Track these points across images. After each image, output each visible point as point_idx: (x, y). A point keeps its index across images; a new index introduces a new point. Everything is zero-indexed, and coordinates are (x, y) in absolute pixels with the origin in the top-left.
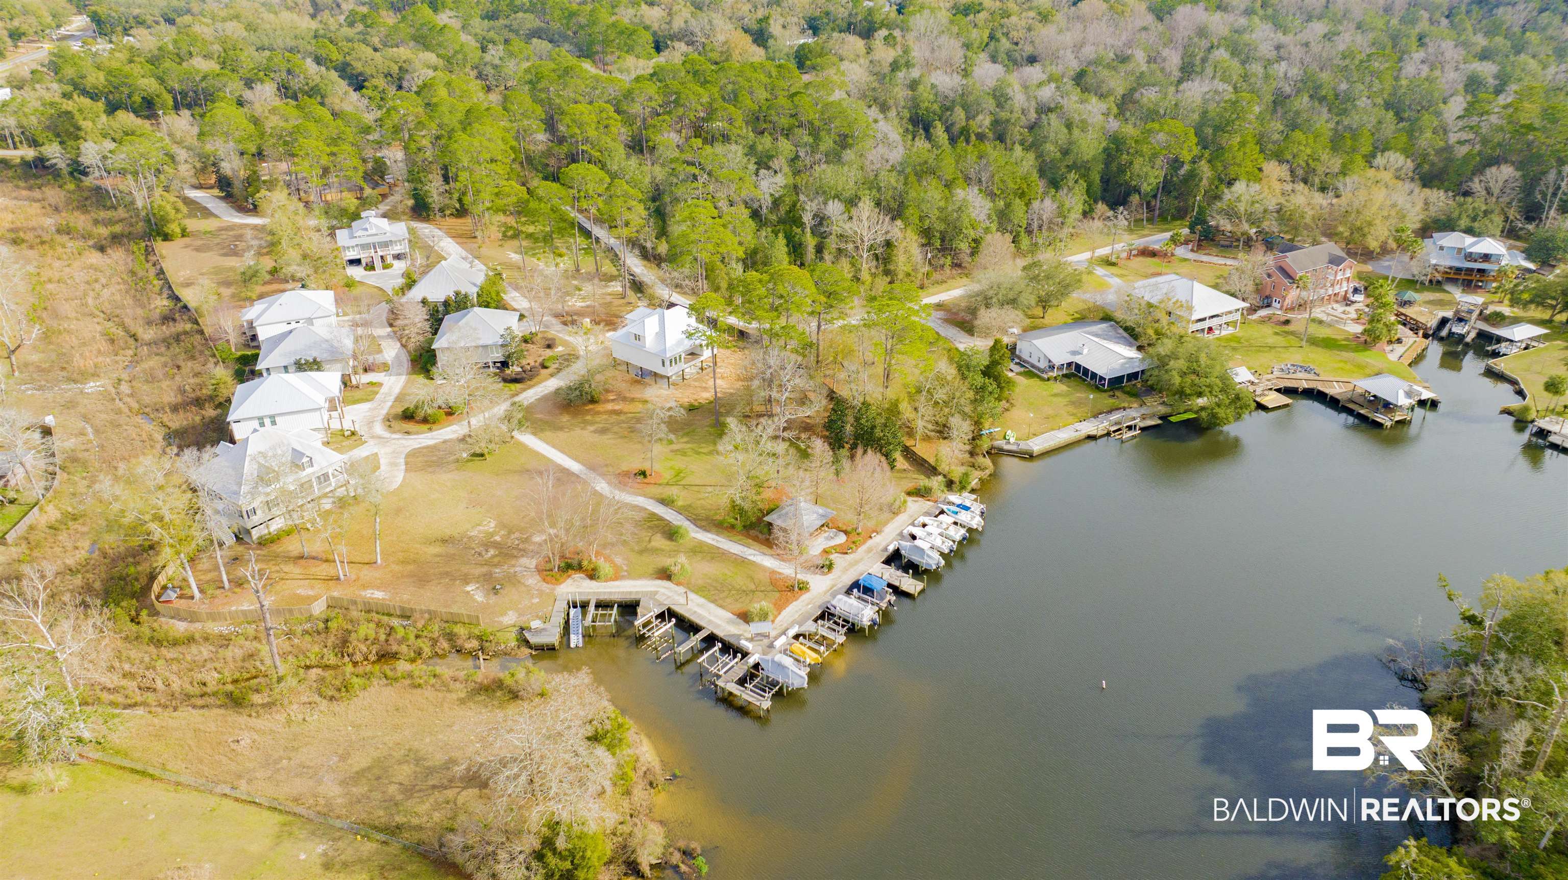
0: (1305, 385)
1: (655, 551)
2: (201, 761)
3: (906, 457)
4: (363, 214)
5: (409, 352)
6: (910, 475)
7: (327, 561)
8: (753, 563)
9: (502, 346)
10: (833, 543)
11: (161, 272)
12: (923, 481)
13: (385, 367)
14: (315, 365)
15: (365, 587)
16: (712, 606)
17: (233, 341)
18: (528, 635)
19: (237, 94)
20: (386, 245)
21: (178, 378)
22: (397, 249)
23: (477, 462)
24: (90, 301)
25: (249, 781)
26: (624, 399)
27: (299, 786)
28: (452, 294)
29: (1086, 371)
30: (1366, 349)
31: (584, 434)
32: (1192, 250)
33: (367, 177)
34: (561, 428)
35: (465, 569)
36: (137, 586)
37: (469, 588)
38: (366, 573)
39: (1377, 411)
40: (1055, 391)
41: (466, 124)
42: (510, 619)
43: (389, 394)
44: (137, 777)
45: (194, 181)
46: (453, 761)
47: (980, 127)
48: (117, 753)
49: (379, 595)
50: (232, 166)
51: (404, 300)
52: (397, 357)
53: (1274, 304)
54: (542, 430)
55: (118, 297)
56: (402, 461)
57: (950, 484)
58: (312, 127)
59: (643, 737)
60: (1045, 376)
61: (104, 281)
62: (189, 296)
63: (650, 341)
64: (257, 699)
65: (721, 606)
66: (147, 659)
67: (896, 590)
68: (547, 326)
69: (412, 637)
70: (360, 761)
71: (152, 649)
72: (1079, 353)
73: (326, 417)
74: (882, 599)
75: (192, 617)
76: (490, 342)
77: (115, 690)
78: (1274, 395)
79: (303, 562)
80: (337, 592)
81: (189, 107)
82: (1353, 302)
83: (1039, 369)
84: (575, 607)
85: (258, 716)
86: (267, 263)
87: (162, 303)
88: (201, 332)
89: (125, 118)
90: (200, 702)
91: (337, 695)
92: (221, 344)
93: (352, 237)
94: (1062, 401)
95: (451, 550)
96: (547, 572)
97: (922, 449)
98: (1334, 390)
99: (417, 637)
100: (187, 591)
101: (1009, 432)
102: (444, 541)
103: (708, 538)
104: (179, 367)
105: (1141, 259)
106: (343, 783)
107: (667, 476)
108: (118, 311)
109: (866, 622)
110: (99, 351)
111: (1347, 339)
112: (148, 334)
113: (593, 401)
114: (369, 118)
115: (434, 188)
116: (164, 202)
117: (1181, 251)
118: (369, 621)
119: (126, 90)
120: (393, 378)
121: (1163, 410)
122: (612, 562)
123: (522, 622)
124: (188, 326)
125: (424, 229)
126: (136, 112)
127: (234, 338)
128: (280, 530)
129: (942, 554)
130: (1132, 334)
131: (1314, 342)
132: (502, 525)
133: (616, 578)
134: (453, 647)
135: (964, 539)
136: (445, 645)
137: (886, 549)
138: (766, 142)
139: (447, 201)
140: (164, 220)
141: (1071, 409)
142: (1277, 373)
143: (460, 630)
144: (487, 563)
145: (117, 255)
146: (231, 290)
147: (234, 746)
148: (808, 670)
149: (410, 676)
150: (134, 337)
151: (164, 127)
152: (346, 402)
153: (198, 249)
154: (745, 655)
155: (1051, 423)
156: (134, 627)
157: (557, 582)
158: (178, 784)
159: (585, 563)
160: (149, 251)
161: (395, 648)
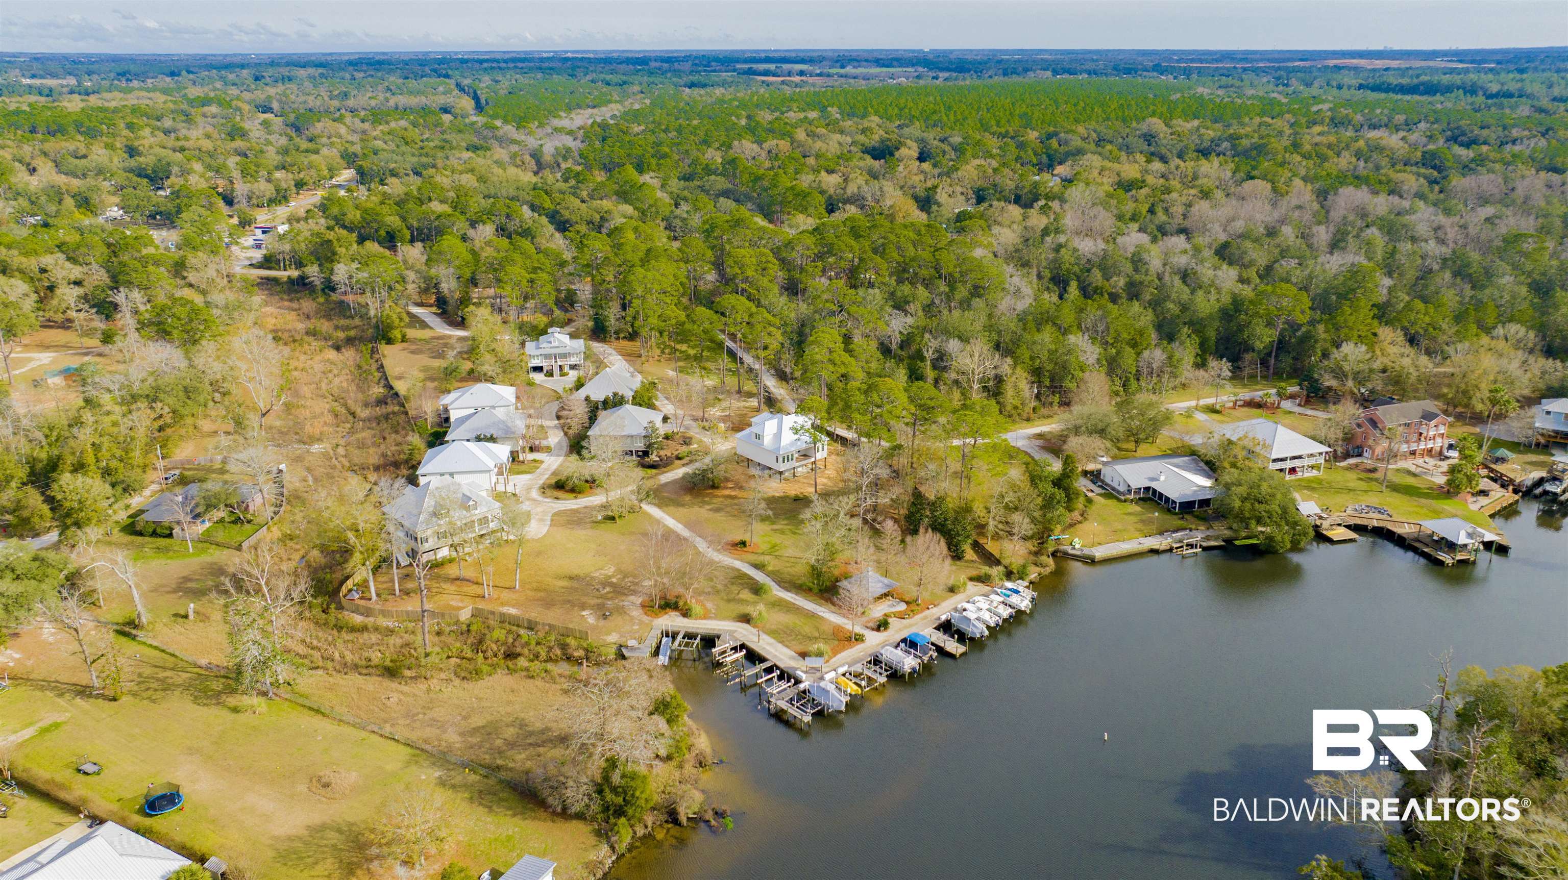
0: (1376, 524)
1: (741, 601)
2: (359, 708)
3: (976, 552)
4: (550, 330)
5: (569, 438)
6: (976, 565)
7: (477, 583)
8: (822, 618)
9: (645, 437)
10: (893, 610)
11: (382, 366)
12: (986, 569)
13: (548, 450)
14: (492, 439)
15: (503, 604)
16: (780, 645)
17: (430, 420)
18: (624, 650)
19: (462, 232)
20: (564, 356)
21: (383, 447)
22: (573, 361)
23: (610, 524)
24: (323, 385)
25: (393, 725)
26: (741, 488)
27: (430, 732)
28: (611, 395)
29: (1161, 495)
30: (1447, 498)
31: (701, 512)
32: (1299, 405)
33: (558, 302)
34: (683, 505)
35: (584, 599)
36: (331, 588)
37: (584, 613)
38: (506, 595)
39: (1441, 549)
40: (1130, 511)
41: (644, 262)
42: (613, 638)
43: (546, 470)
44: (313, 713)
45: (416, 298)
46: (548, 729)
47: (1115, 287)
48: (302, 696)
49: (513, 611)
50: (449, 286)
51: (572, 397)
52: (559, 443)
53: (1365, 454)
54: (667, 505)
55: (345, 385)
56: (549, 518)
57: (1009, 575)
58: (517, 257)
59: (702, 732)
60: (1123, 498)
61: (336, 372)
62: (400, 387)
63: (767, 440)
64: (408, 673)
65: (787, 646)
66: (330, 638)
67: (940, 650)
68: (687, 428)
69: (533, 642)
70: (478, 721)
71: (335, 632)
72: (1157, 480)
73: (494, 479)
74: (925, 653)
75: (368, 613)
76: (634, 433)
77: (305, 657)
78: (1342, 530)
79: (458, 582)
80: (481, 605)
81: (423, 241)
82: (1447, 458)
83: (1118, 492)
84: (667, 636)
85: (406, 684)
86: (467, 366)
87: (378, 390)
88: (406, 413)
89: (372, 247)
90: (364, 671)
91: (468, 676)
92: (420, 422)
93: (538, 348)
94: (1133, 519)
95: (575, 584)
96: (647, 607)
97: (991, 546)
98: (1403, 530)
99: (538, 643)
100: (367, 595)
101: (1076, 540)
102: (571, 578)
103: (788, 596)
104: (384, 438)
105: (1245, 409)
106: (462, 734)
107: (764, 547)
108: (343, 395)
109: (907, 669)
110: (325, 423)
111: (1431, 488)
112: (364, 413)
113: (714, 487)
114: (567, 256)
115: (612, 313)
116: (392, 312)
117: (1287, 405)
118: (501, 628)
119: (375, 225)
120: (553, 458)
121: (1228, 533)
122: (703, 605)
123: (622, 641)
124: (396, 408)
125: (598, 347)
126: (380, 243)
127: (431, 418)
128: (444, 558)
129: (988, 627)
130: (1211, 467)
131: (1395, 488)
132: (619, 571)
133: (705, 617)
134: (564, 654)
135: (1011, 617)
136: (558, 652)
137: (939, 619)
138: (906, 289)
139: (623, 326)
140: (390, 327)
141: (1140, 526)
142: (1349, 512)
143: (571, 641)
144: (602, 597)
145: (349, 354)
146: (436, 383)
147: (386, 701)
148: (848, 698)
149: (527, 669)
150: (353, 414)
151: (400, 253)
152: (511, 472)
153: (413, 352)
154: (798, 682)
155: (1117, 535)
156: (324, 616)
157: (656, 616)
158: (341, 721)
159: (681, 604)
160: (374, 351)
161: (518, 650)
